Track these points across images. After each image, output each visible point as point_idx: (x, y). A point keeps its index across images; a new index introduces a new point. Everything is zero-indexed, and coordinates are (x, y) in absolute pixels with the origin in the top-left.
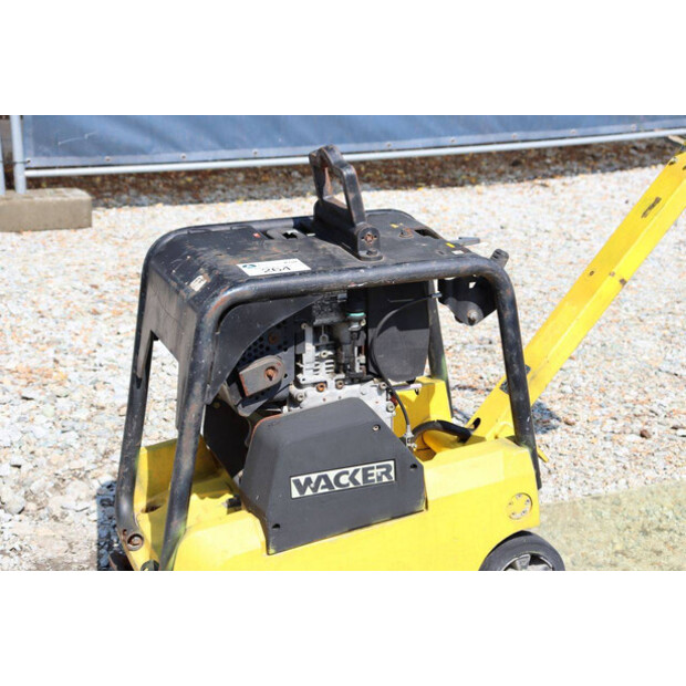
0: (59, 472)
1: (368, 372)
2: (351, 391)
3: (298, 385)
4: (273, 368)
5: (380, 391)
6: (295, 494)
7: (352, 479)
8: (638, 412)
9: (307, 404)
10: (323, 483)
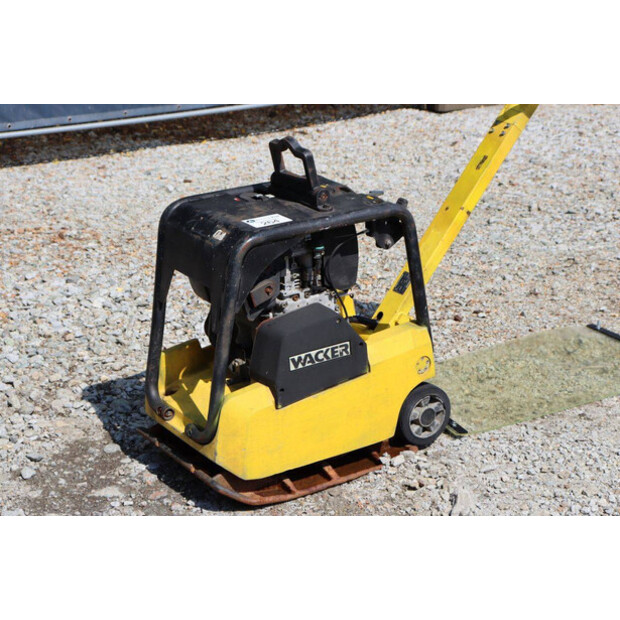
0: (43, 384)
1: (323, 285)
2: (314, 299)
3: (281, 297)
4: (269, 287)
5: (330, 297)
6: (292, 368)
7: (325, 355)
8: (447, 304)
9: (288, 310)
10: (308, 359)
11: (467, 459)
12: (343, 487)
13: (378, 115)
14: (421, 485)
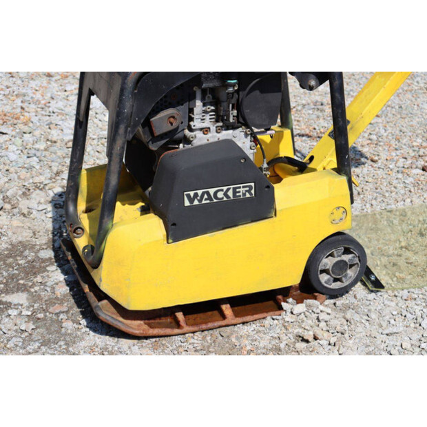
0: (26, 184)
1: (239, 122)
2: (226, 134)
3: (191, 130)
4: (173, 117)
5: (246, 135)
6: (187, 203)
7: (226, 194)
8: (421, 153)
9: (196, 143)
10: (206, 196)
11: (373, 316)
12: (236, 328)
14: (316, 338)
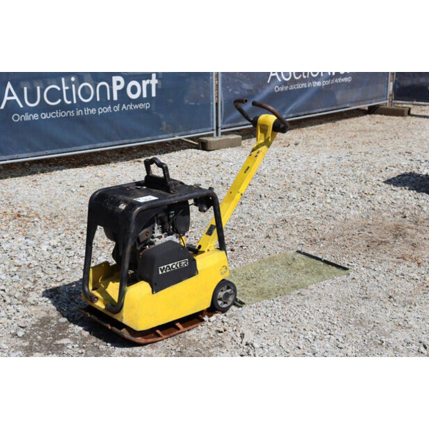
1: (173, 231)
2: (169, 238)
3: (153, 237)
4: (148, 232)
5: (177, 237)
6: (160, 273)
7: (176, 266)
9: (156, 244)
10: (168, 268)
11: (246, 317)
12: (186, 333)
13: (177, 152)
14: (225, 330)
